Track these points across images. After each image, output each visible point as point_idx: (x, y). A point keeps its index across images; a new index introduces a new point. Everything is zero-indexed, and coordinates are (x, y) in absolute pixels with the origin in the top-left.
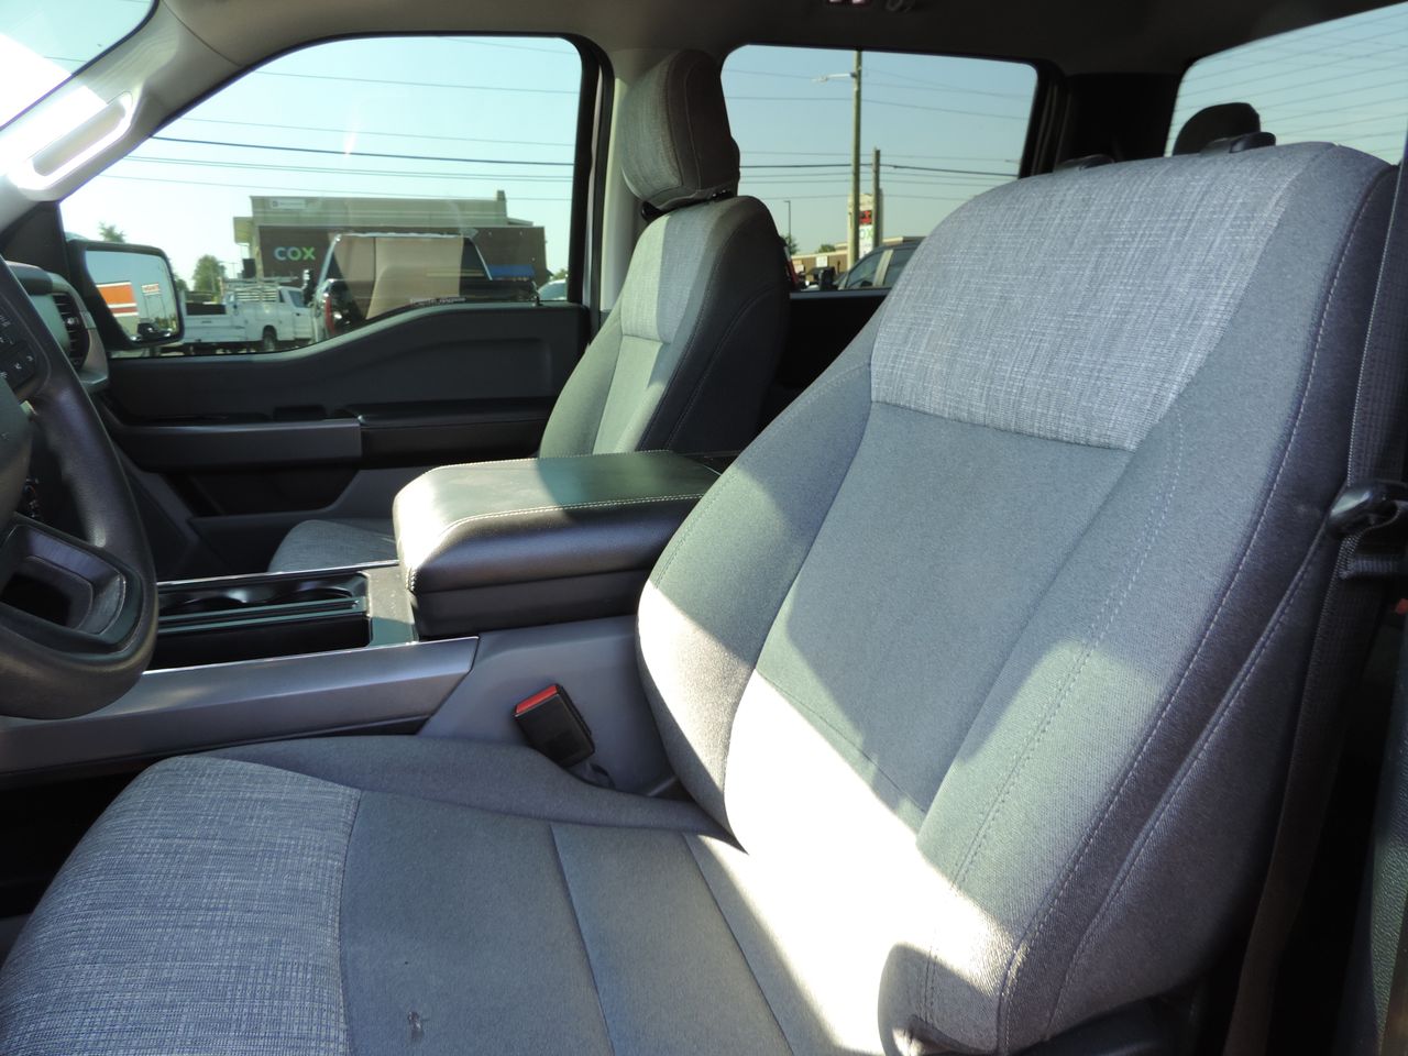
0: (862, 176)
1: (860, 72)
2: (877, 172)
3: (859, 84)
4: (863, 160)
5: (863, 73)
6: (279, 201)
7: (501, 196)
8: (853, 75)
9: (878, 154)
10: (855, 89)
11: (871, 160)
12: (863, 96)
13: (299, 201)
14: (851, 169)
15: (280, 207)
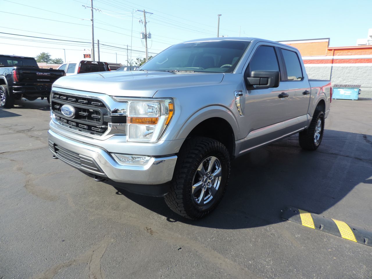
0: (95, 46)
1: (93, 19)
2: (98, 45)
3: (93, 22)
4: (95, 42)
5: (94, 20)
8: (91, 20)
10: (92, 23)
11: (97, 42)
12: (94, 26)
14: (92, 44)
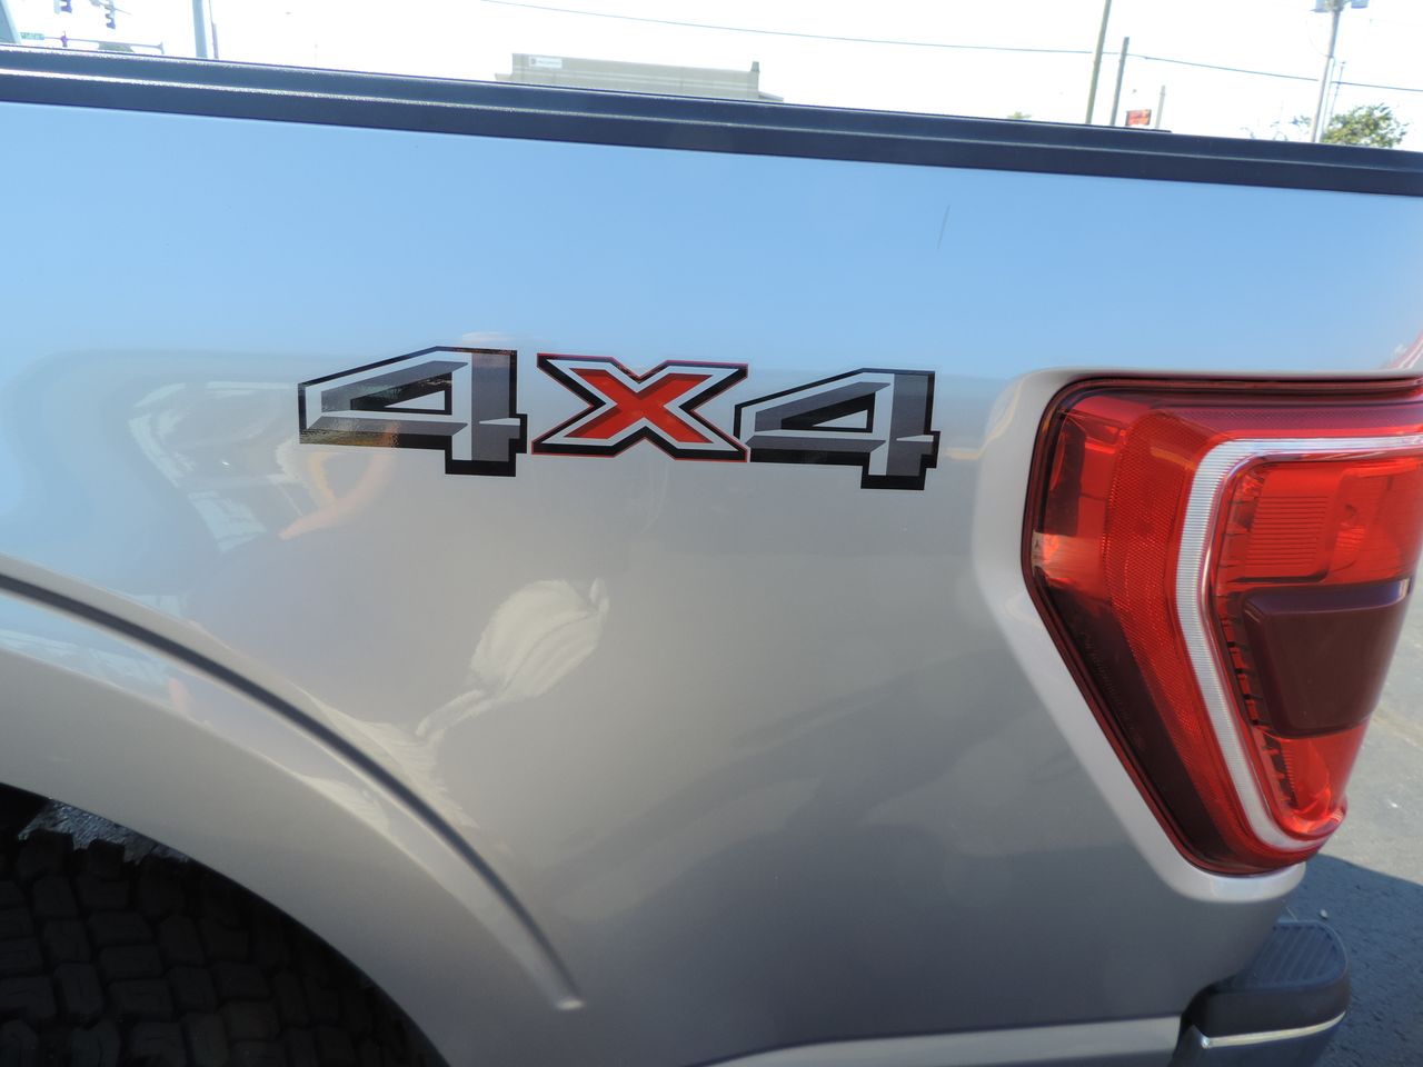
2: (1122, 62)
6: (538, 59)
7: (756, 68)
9: (1126, 41)
13: (556, 60)
15: (538, 65)
